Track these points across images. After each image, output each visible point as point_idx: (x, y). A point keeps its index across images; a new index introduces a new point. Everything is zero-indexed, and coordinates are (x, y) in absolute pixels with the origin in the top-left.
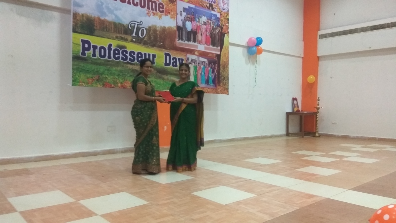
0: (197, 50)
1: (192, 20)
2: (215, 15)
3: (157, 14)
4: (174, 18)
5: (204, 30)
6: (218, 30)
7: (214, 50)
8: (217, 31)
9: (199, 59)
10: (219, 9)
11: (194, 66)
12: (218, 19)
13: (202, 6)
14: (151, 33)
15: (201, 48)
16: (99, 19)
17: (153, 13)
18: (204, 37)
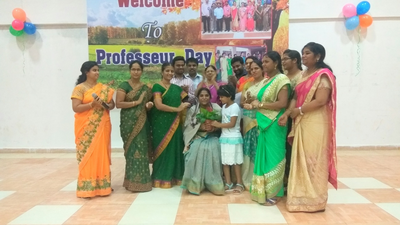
0: (231, 40)
1: (223, 5)
3: (175, 9)
4: (197, 8)
5: (243, 14)
6: (269, 8)
7: (265, 35)
8: (266, 10)
9: (235, 49)
11: (228, 59)
14: (167, 31)
15: (239, 35)
16: (112, 28)
17: (169, 9)
18: (243, 22)
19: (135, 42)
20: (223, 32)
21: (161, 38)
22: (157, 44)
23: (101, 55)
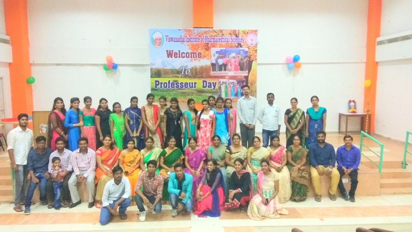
0: (227, 76)
1: (222, 58)
2: (243, 50)
3: (197, 60)
4: (209, 59)
5: (233, 62)
6: (247, 59)
7: (244, 73)
8: (245, 60)
9: (229, 81)
10: (247, 45)
11: (225, 86)
12: (246, 52)
13: (232, 47)
14: (193, 71)
15: (231, 73)
16: (163, 69)
17: (194, 59)
18: (233, 66)
19: (176, 77)
20: (223, 72)
21: (190, 75)
22: (187, 78)
23: (157, 83)
